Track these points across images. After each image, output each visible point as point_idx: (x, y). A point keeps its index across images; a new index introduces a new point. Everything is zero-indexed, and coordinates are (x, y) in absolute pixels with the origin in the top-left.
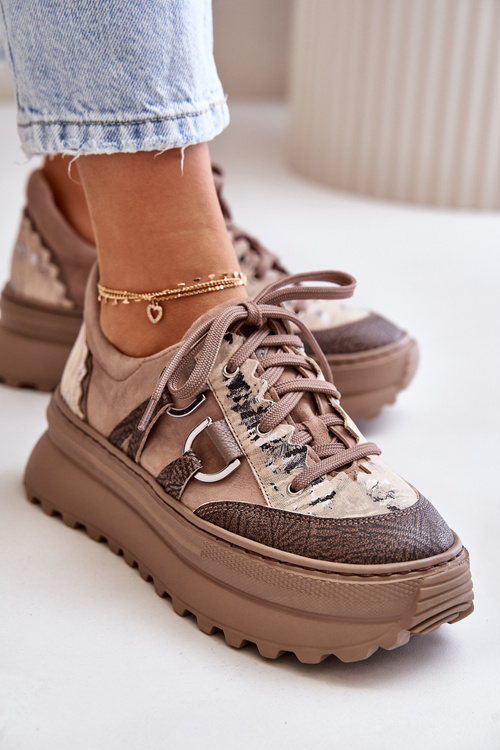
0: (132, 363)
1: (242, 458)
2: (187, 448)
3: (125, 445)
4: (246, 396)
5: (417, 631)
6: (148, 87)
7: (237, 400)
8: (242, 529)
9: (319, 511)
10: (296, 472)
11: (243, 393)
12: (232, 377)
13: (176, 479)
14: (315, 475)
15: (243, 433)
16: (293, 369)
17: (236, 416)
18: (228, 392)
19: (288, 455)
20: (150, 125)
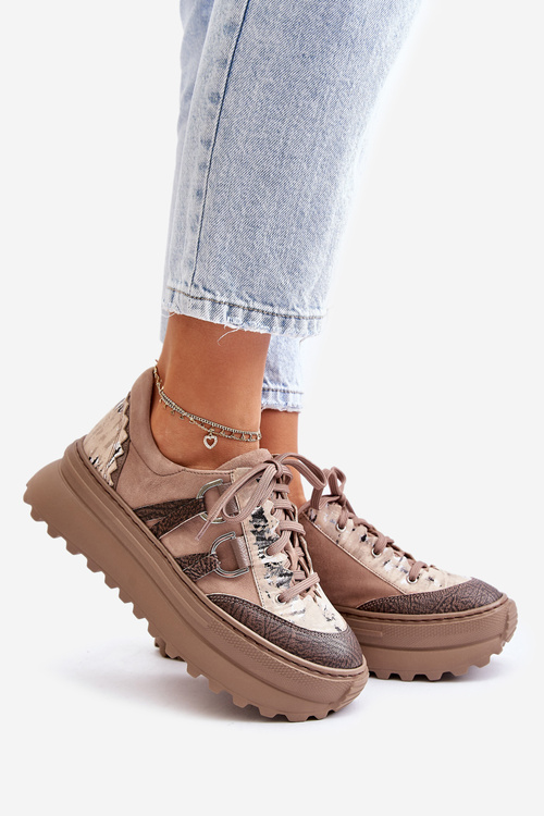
1: (250, 567)
3: (152, 522)
4: (264, 526)
6: (300, 294)
7: (256, 526)
8: (243, 619)
10: (283, 588)
15: (255, 551)
17: (253, 537)
18: (250, 518)
19: (281, 576)
20: (293, 320)
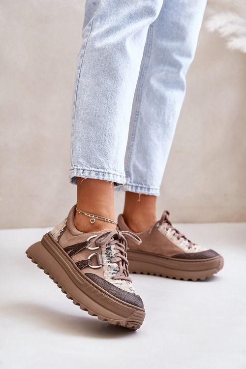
0: (80, 232)
2: (89, 258)
5: (129, 323)
9: (117, 286)
11: (110, 251)
12: (108, 246)
13: (82, 265)
14: (119, 278)
16: (122, 253)
